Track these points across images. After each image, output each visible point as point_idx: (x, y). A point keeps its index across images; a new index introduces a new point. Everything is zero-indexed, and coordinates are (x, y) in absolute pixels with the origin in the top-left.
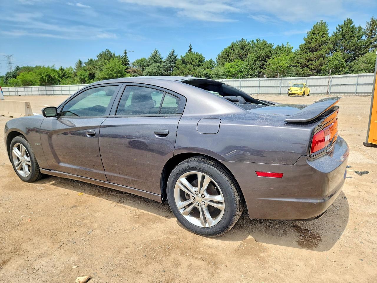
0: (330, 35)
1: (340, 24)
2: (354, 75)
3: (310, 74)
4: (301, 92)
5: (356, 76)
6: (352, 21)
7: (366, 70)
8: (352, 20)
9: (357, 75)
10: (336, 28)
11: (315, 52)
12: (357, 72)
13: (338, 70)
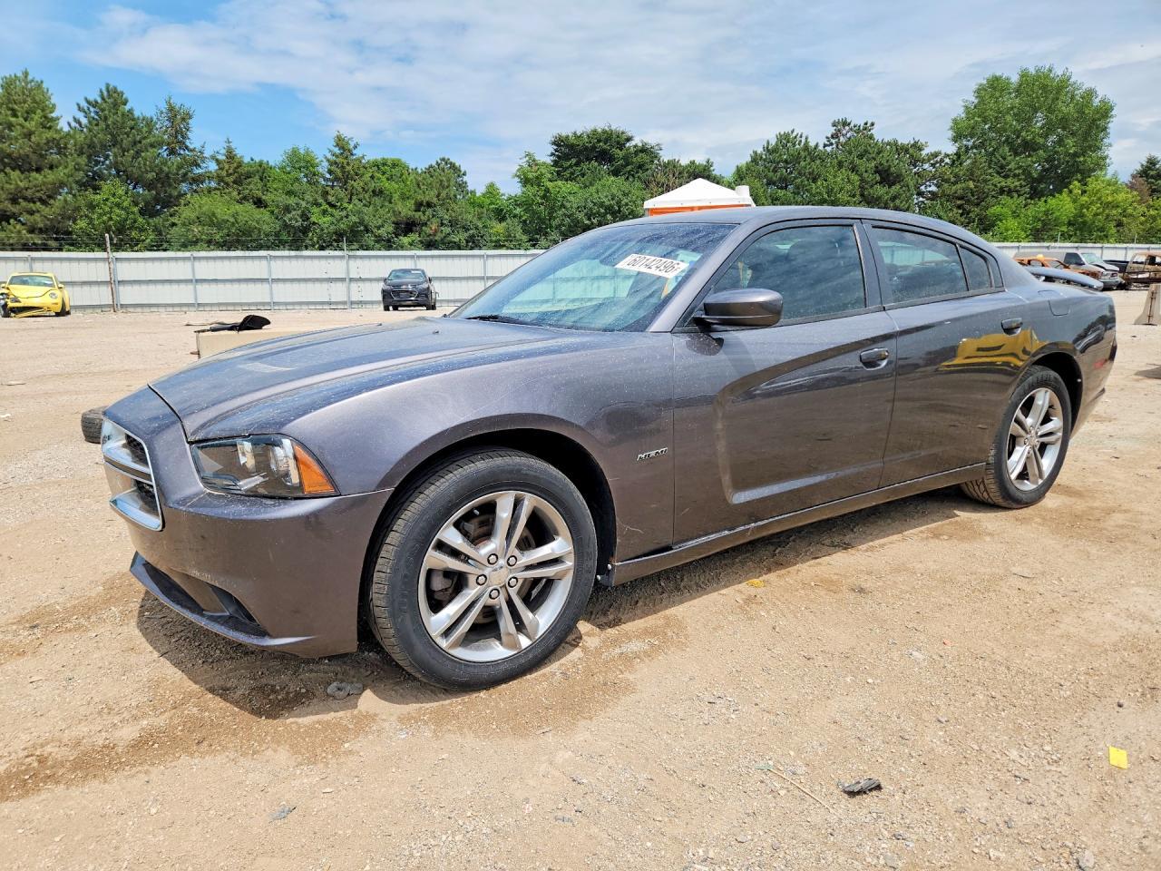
0: (63, 125)
1: (91, 98)
2: (180, 254)
3: (34, 244)
4: (55, 301)
5: (188, 259)
6: (124, 96)
7: (209, 242)
8: (122, 93)
9: (187, 254)
10: (76, 107)
11: (34, 174)
12: (184, 246)
13: (126, 238)
